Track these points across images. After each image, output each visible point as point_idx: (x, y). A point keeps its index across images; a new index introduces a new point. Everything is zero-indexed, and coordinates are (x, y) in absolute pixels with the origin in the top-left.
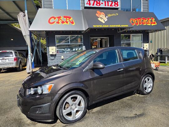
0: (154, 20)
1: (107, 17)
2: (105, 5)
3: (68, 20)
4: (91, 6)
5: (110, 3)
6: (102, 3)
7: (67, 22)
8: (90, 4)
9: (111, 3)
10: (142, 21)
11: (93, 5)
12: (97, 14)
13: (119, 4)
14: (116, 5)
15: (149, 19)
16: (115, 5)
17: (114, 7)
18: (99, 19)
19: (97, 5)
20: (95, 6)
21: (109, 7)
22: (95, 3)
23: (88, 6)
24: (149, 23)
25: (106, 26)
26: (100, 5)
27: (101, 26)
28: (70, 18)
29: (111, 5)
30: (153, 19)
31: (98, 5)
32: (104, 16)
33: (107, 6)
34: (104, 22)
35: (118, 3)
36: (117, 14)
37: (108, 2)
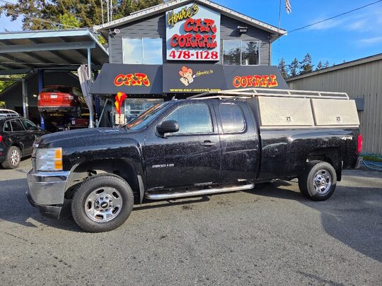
0: (275, 78)
1: (194, 76)
2: (197, 57)
3: (140, 80)
4: (176, 59)
5: (204, 54)
6: (193, 55)
7: (139, 82)
8: (174, 56)
9: (206, 53)
10: (254, 80)
11: (179, 57)
12: (181, 72)
13: (218, 55)
14: (214, 57)
15: (265, 77)
16: (212, 57)
17: (211, 59)
18: (182, 80)
19: (184, 57)
20: (182, 58)
21: (203, 59)
22: (183, 55)
23: (171, 58)
24: (264, 84)
25: (188, 90)
26: (189, 57)
27: (180, 90)
28: (144, 76)
29: (206, 57)
30: (273, 77)
31: (187, 57)
32: (190, 75)
33: (200, 59)
34: (187, 84)
35: (217, 53)
36: (212, 72)
37: (201, 53)
